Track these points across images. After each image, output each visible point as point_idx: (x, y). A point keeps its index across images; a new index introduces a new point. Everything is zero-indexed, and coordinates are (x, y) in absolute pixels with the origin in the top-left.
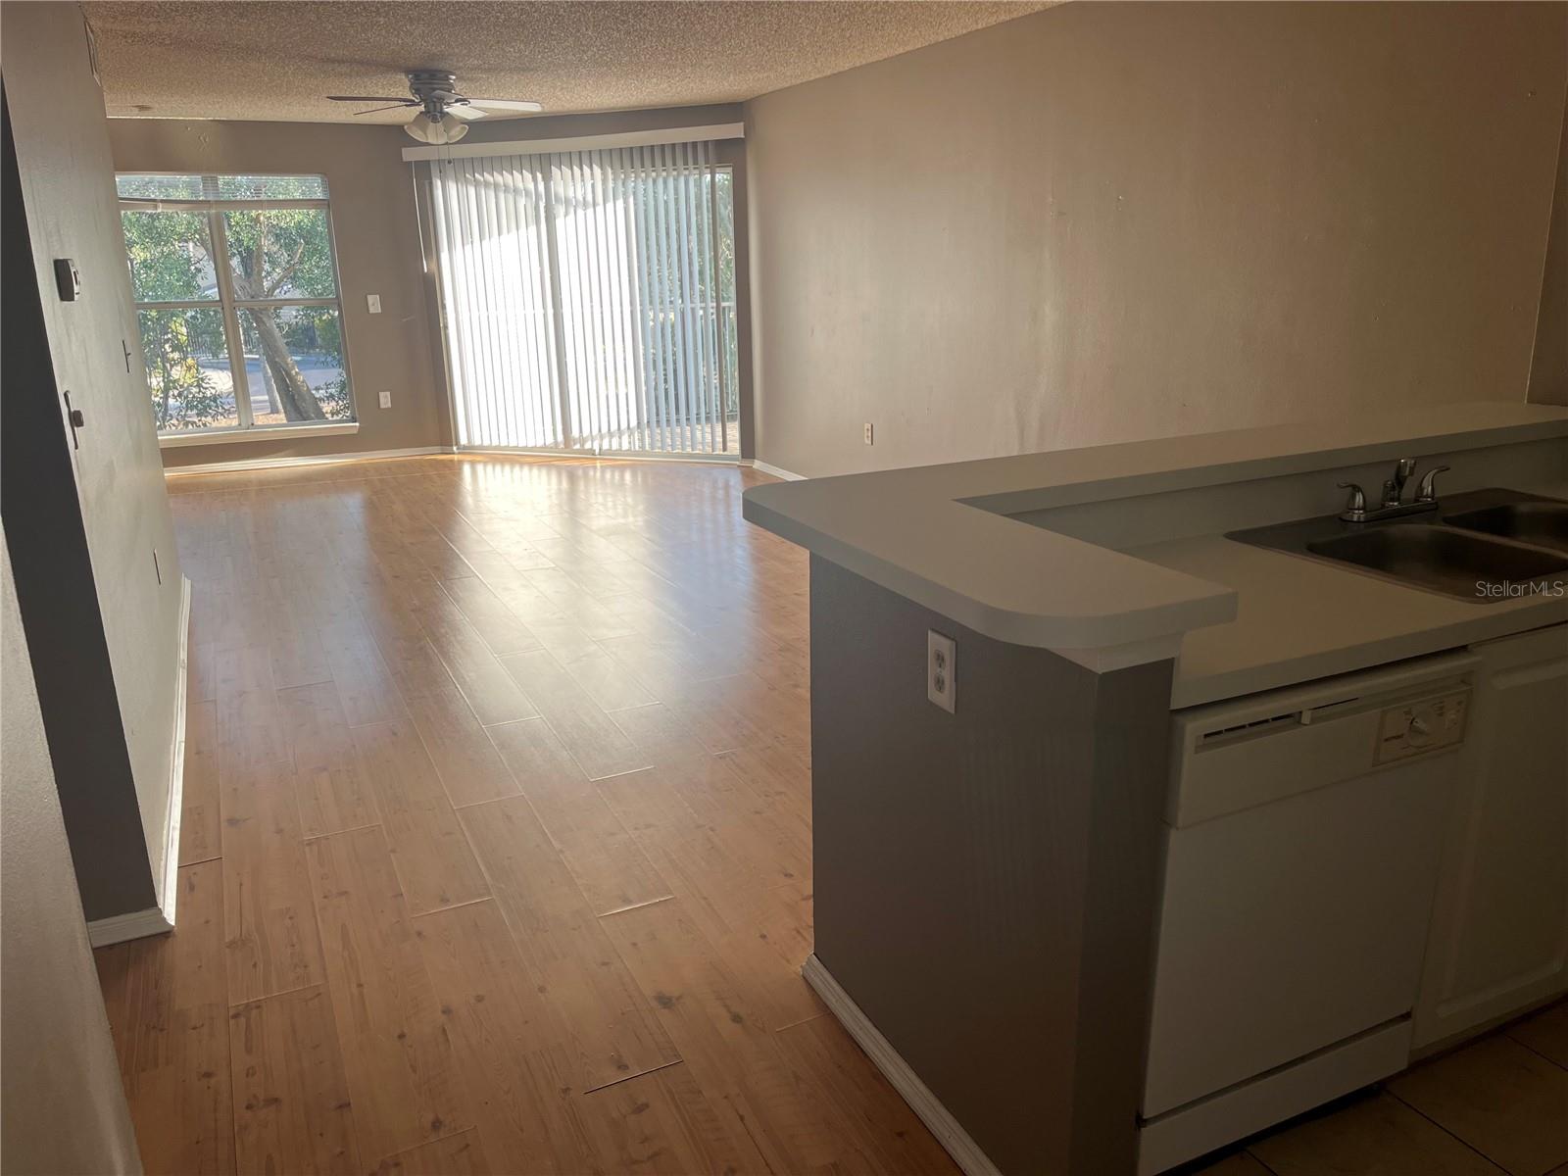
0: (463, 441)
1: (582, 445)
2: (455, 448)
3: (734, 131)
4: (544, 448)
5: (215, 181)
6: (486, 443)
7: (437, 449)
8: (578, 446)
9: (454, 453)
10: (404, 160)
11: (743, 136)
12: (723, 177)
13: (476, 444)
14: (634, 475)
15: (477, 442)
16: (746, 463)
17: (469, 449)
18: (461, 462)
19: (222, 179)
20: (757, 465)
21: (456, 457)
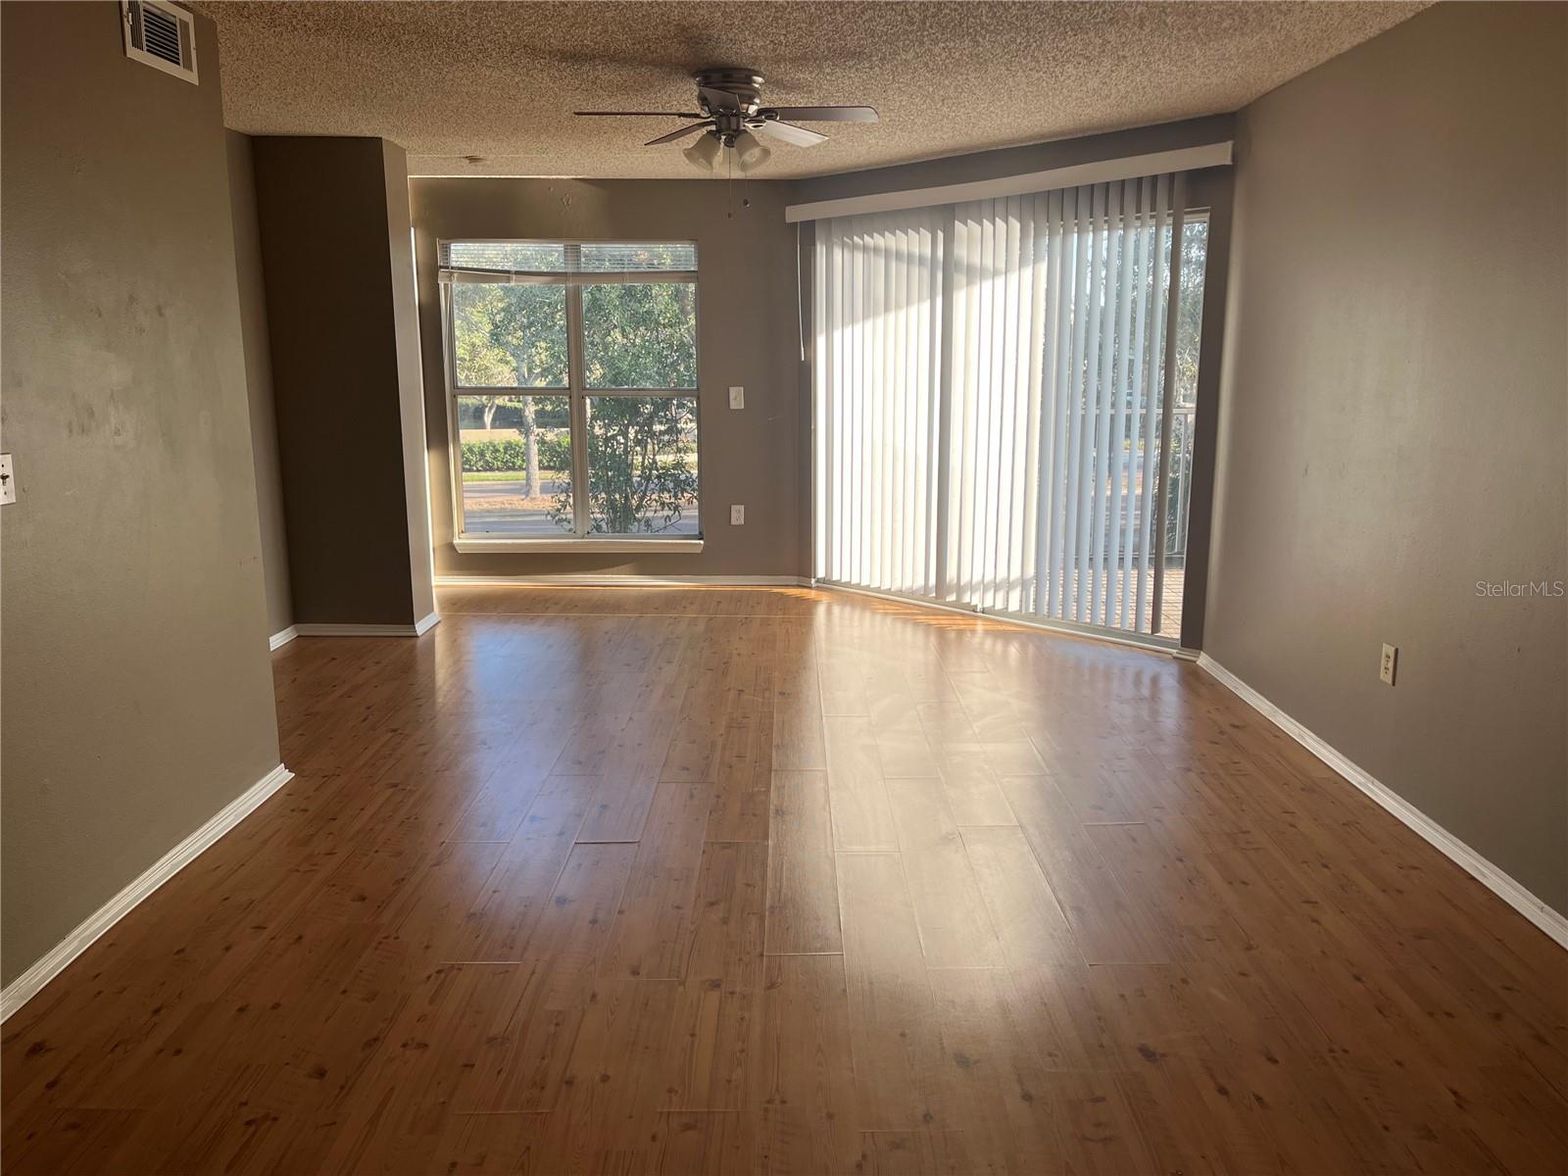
0: (821, 573)
1: (959, 596)
2: (813, 581)
3: (1218, 154)
4: (912, 593)
5: (577, 249)
6: (845, 579)
7: (793, 580)
8: (952, 598)
9: (810, 588)
10: (788, 221)
11: (1228, 162)
12: (1196, 228)
13: (834, 579)
14: (1023, 647)
15: (836, 577)
16: (1187, 655)
17: (827, 585)
18: (816, 602)
19: (585, 248)
20: (1203, 661)
21: (812, 594)
